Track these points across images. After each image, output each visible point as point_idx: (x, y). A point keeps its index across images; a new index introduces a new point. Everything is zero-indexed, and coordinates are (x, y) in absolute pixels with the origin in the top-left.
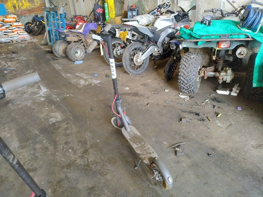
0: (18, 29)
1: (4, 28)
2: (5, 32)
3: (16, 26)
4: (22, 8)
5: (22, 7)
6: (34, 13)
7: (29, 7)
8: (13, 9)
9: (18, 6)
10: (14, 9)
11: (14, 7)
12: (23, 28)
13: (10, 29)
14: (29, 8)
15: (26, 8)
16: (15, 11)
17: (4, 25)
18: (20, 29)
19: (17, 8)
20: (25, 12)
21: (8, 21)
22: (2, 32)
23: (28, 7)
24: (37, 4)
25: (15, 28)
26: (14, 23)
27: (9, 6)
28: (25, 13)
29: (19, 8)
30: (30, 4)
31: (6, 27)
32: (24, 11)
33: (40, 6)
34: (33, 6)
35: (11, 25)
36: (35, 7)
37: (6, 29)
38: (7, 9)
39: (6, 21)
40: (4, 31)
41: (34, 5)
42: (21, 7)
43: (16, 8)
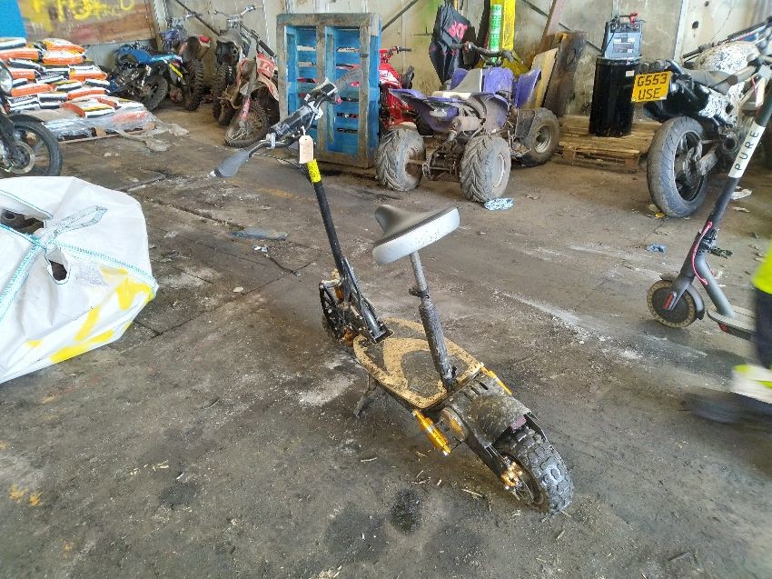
0: (87, 89)
1: (40, 83)
2: (43, 100)
3: (82, 78)
4: (77, 17)
5: (78, 13)
6: (115, 36)
7: (101, 13)
8: (49, 21)
9: (65, 9)
10: (51, 19)
11: (50, 13)
12: (104, 86)
13: (61, 87)
14: (99, 18)
15: (90, 17)
16: (55, 25)
17: (44, 74)
18: (95, 88)
19: (61, 18)
20: (87, 31)
21: (56, 61)
22: (35, 99)
23: (96, 14)
24: (126, 7)
25: (79, 83)
26: (75, 67)
27: (33, 8)
28: (86, 36)
29: (66, 17)
30: (105, 6)
31: (48, 81)
32: (84, 27)
33: (135, 12)
34: (113, 10)
35: (66, 75)
36: (120, 15)
37: (49, 89)
38: (28, 20)
39: (49, 61)
40: (41, 95)
41: (116, 10)
42: (73, 15)
43: (56, 16)
